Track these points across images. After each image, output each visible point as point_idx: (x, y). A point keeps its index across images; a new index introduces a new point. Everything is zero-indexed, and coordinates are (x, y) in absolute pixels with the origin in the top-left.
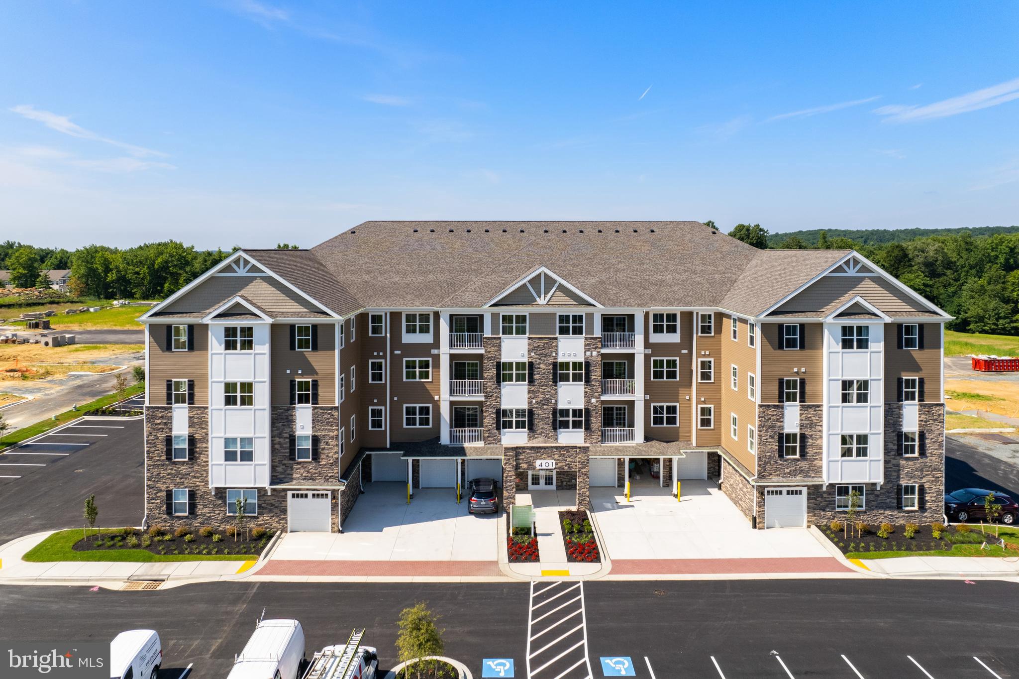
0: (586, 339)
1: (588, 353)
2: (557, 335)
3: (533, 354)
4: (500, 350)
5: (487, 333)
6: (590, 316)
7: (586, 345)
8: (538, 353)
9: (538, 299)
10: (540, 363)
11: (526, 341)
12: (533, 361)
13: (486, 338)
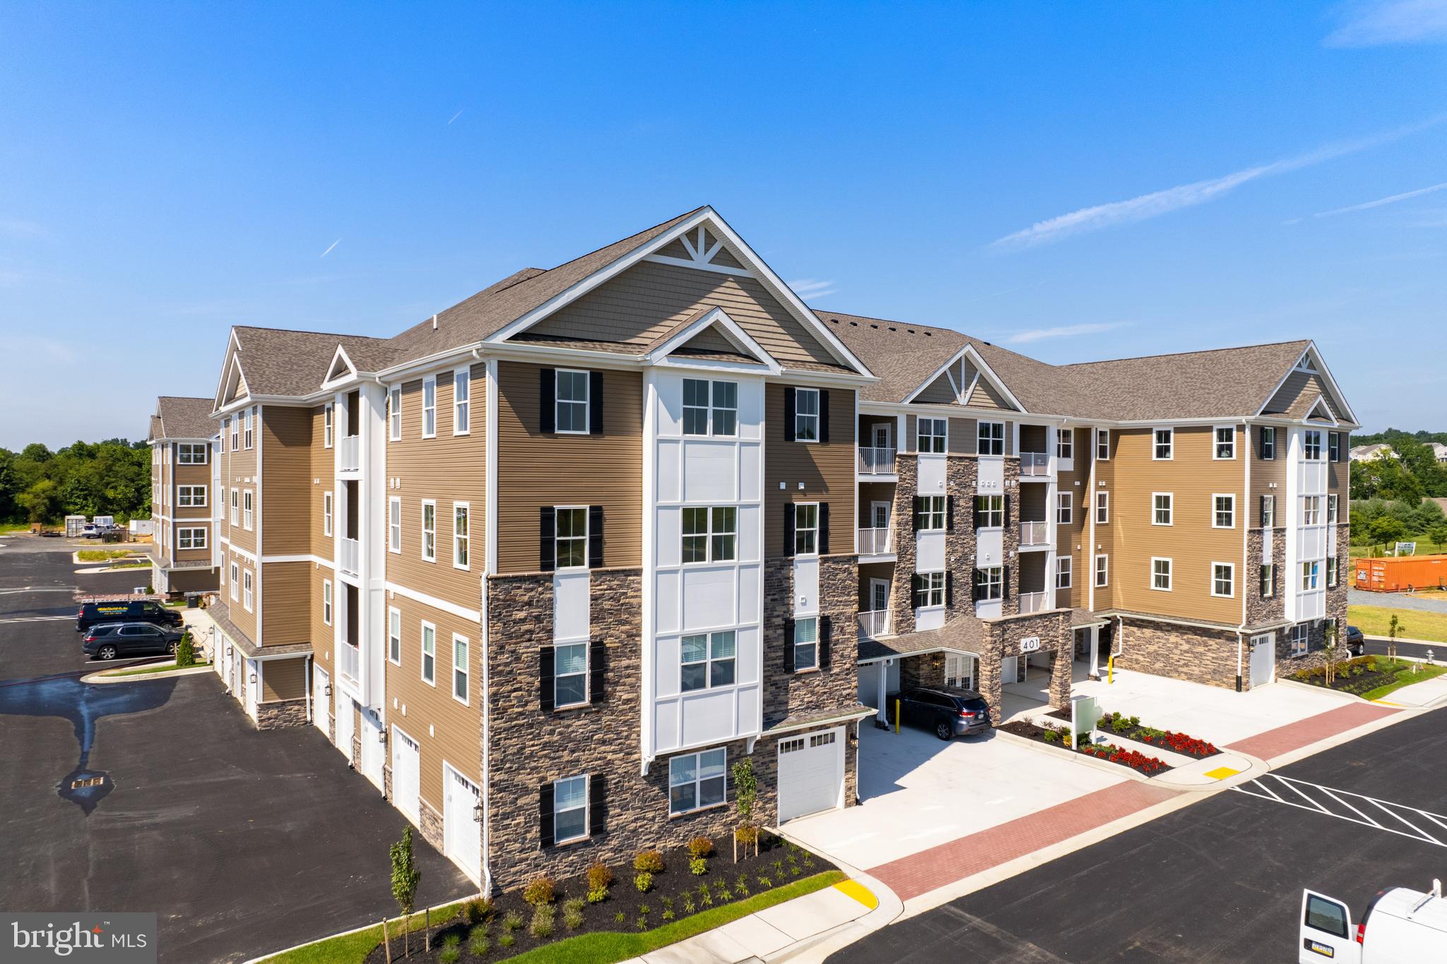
0: (1007, 460)
1: (1007, 483)
2: (977, 454)
3: (952, 483)
4: (916, 476)
5: (902, 451)
6: (1010, 424)
7: (1006, 470)
8: (958, 481)
9: (958, 396)
10: (960, 498)
11: (945, 463)
12: (952, 494)
13: (900, 456)
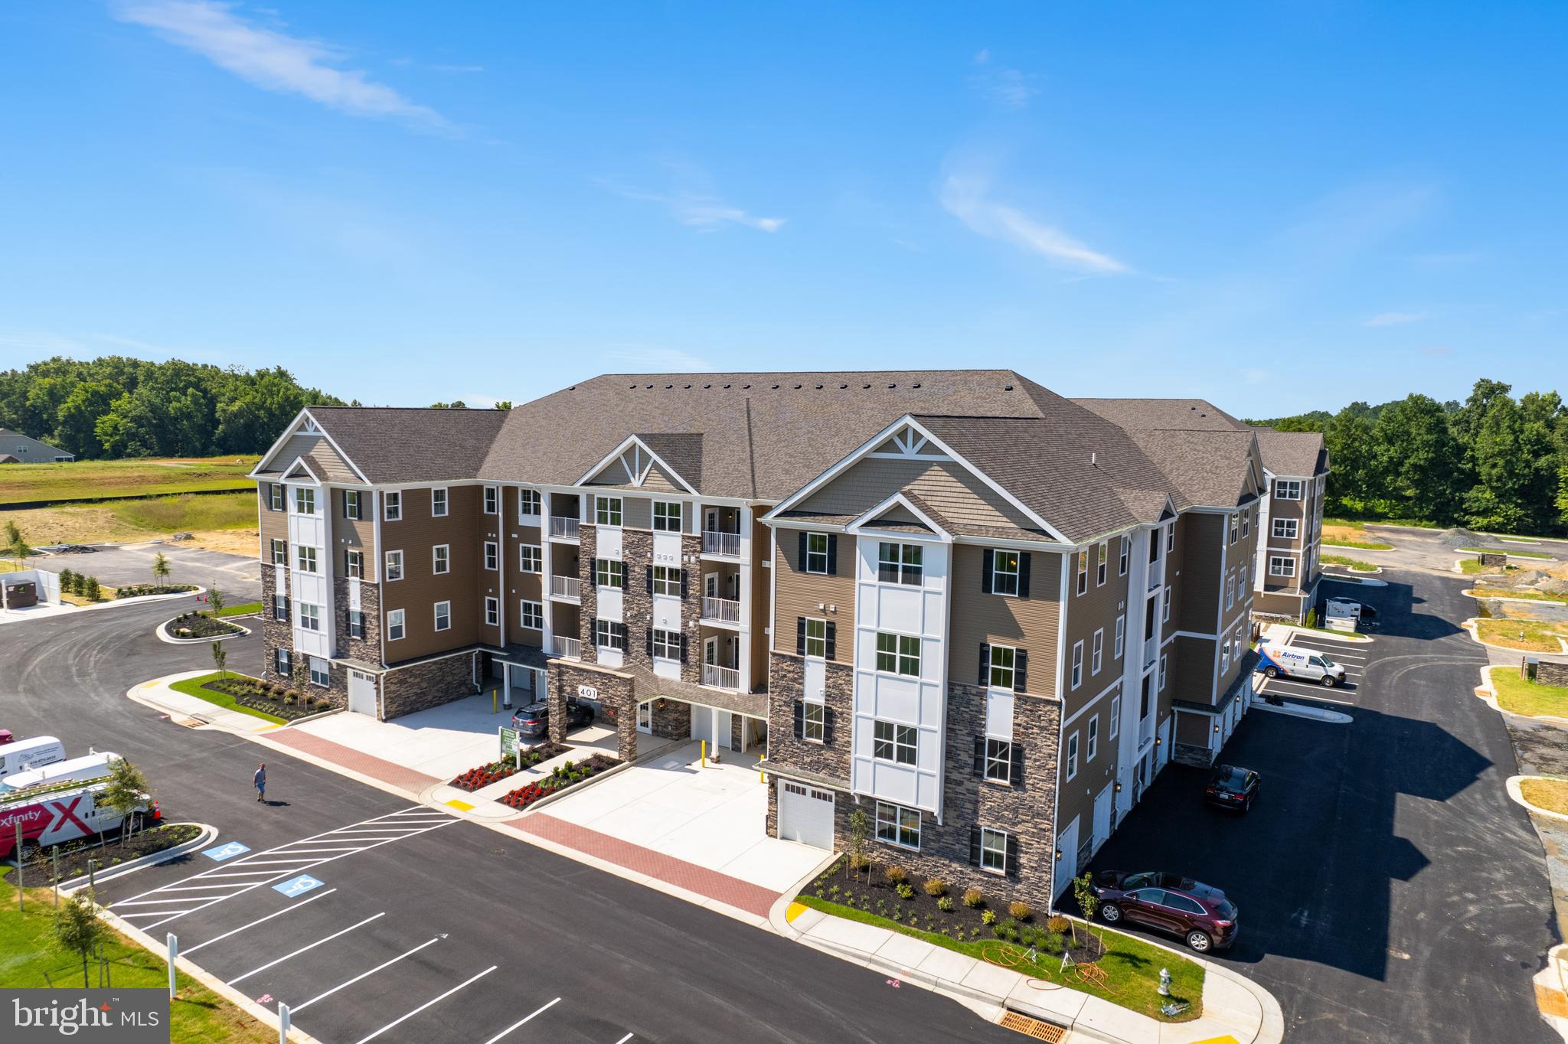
0: (684, 537)
1: (686, 558)
2: (652, 530)
3: (627, 552)
4: (595, 542)
5: (583, 521)
6: (688, 505)
7: (684, 547)
8: (633, 551)
9: (632, 479)
10: (635, 565)
11: (620, 534)
12: (628, 561)
13: (581, 526)
